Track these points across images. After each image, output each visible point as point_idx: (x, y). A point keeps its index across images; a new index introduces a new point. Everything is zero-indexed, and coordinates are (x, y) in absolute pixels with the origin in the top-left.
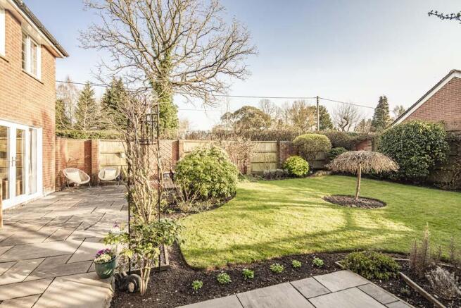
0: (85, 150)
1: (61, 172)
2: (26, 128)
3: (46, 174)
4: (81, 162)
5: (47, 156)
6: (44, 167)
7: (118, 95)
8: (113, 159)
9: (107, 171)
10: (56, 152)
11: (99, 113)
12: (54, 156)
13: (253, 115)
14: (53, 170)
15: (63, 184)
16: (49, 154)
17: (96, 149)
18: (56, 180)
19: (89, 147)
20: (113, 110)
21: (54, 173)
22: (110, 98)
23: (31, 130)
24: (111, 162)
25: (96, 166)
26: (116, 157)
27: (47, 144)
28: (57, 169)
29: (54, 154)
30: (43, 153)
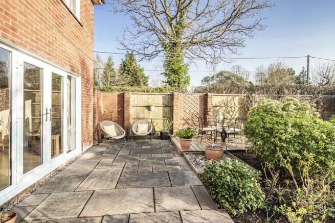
0: (118, 103)
1: (98, 125)
2: (64, 74)
3: (84, 128)
4: (115, 115)
5: (85, 108)
6: (82, 120)
7: (130, 64)
8: (143, 113)
9: (139, 125)
10: (94, 104)
11: (117, 78)
12: (92, 108)
13: (228, 78)
14: (91, 123)
15: (100, 137)
16: (87, 106)
17: (128, 102)
18: (94, 133)
19: (122, 100)
20: (127, 75)
21: (92, 126)
22: (125, 66)
23: (69, 78)
24: (141, 116)
25: (129, 119)
26: (146, 111)
27: (86, 95)
28: (94, 122)
29: (91, 106)
30: (82, 104)
